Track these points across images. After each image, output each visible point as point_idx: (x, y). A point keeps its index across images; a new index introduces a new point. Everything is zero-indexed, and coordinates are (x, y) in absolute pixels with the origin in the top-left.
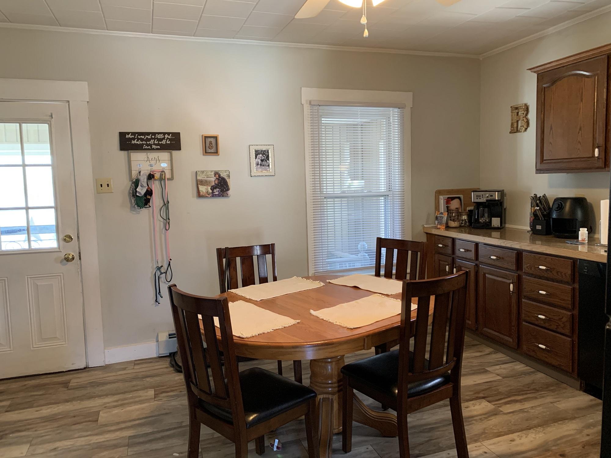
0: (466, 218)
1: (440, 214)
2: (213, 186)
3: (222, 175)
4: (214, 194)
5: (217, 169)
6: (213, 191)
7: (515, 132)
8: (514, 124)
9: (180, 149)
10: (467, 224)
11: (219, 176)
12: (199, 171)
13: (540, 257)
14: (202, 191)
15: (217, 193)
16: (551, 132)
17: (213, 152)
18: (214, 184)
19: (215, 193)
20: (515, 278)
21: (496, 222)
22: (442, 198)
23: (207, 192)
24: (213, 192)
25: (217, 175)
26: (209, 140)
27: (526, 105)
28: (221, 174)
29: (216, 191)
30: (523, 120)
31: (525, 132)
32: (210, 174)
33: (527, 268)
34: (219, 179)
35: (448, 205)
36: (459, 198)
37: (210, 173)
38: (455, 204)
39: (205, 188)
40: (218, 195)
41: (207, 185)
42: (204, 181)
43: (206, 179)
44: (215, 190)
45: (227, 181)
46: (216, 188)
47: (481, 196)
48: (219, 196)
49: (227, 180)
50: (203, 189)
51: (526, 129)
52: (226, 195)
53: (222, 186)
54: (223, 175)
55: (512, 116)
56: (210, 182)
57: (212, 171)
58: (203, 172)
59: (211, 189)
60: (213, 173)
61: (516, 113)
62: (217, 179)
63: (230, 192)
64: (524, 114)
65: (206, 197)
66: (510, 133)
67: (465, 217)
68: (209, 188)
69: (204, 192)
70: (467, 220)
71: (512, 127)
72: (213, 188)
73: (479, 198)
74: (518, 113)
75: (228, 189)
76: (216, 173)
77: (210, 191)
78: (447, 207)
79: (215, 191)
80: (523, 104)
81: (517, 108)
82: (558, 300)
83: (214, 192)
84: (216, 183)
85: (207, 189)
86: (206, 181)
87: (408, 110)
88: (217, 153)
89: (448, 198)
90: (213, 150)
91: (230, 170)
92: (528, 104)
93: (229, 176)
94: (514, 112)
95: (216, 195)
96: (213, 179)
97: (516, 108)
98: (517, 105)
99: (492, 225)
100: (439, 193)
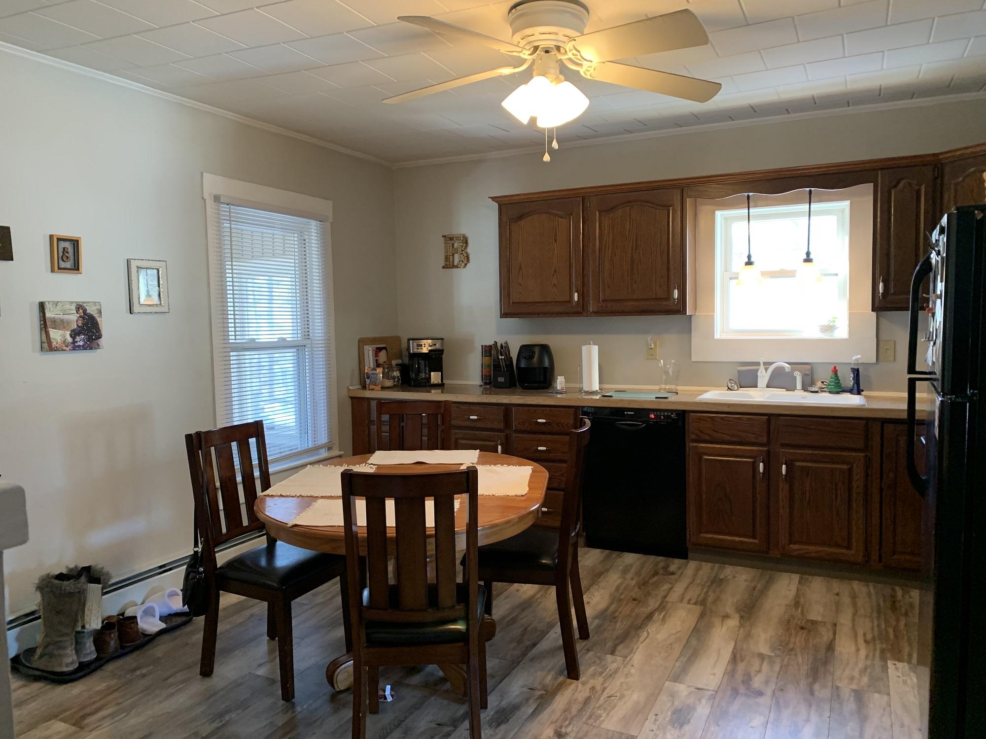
0: (399, 375)
1: (372, 370)
2: (73, 331)
3: (88, 311)
4: (76, 344)
5: (80, 300)
6: (74, 340)
7: (451, 268)
8: (449, 258)
9: (11, 259)
10: (400, 382)
11: (85, 311)
12: (49, 302)
13: (536, 410)
14: (55, 339)
15: (81, 343)
16: (521, 271)
17: (68, 267)
18: (76, 327)
19: (79, 344)
20: (503, 438)
21: (435, 377)
22: (371, 349)
23: (65, 341)
24: (74, 342)
25: (81, 311)
26: (63, 244)
27: (464, 236)
28: (87, 308)
29: (80, 340)
30: (462, 254)
31: (464, 269)
32: (70, 307)
33: (519, 424)
34: (84, 318)
35: (377, 358)
36: (385, 348)
37: (68, 306)
38: (383, 356)
39: (60, 334)
40: (83, 346)
41: (64, 327)
42: (59, 321)
43: (62, 317)
44: (77, 337)
45: (97, 322)
46: (79, 334)
47: (423, 345)
48: (84, 348)
49: (98, 319)
50: (56, 335)
51: (466, 264)
52: (97, 347)
53: (89, 330)
54: (91, 310)
55: (446, 247)
56: (69, 323)
57: (72, 303)
58: (56, 304)
59: (71, 336)
60: (73, 307)
61: (451, 244)
62: (81, 317)
63: (103, 341)
64: (462, 246)
65: (63, 350)
66: (443, 267)
67: (396, 374)
68: (68, 333)
69: (59, 341)
70: (400, 378)
71: (447, 261)
72: (74, 334)
73: (420, 348)
74: (453, 244)
75: (100, 337)
76: (79, 307)
77: (70, 340)
78: (377, 360)
79: (78, 339)
80: (460, 234)
81: (451, 239)
82: (560, 454)
83: (77, 342)
84: (80, 324)
85: (64, 336)
86: (62, 321)
87: (328, 225)
88: (78, 269)
89: (377, 348)
90: (68, 265)
91: (101, 303)
92: (466, 236)
93: (100, 312)
94: (449, 243)
95: (79, 346)
96: (73, 318)
97: (449, 239)
98: (453, 235)
99: (432, 382)
100: (362, 342)
